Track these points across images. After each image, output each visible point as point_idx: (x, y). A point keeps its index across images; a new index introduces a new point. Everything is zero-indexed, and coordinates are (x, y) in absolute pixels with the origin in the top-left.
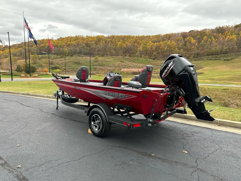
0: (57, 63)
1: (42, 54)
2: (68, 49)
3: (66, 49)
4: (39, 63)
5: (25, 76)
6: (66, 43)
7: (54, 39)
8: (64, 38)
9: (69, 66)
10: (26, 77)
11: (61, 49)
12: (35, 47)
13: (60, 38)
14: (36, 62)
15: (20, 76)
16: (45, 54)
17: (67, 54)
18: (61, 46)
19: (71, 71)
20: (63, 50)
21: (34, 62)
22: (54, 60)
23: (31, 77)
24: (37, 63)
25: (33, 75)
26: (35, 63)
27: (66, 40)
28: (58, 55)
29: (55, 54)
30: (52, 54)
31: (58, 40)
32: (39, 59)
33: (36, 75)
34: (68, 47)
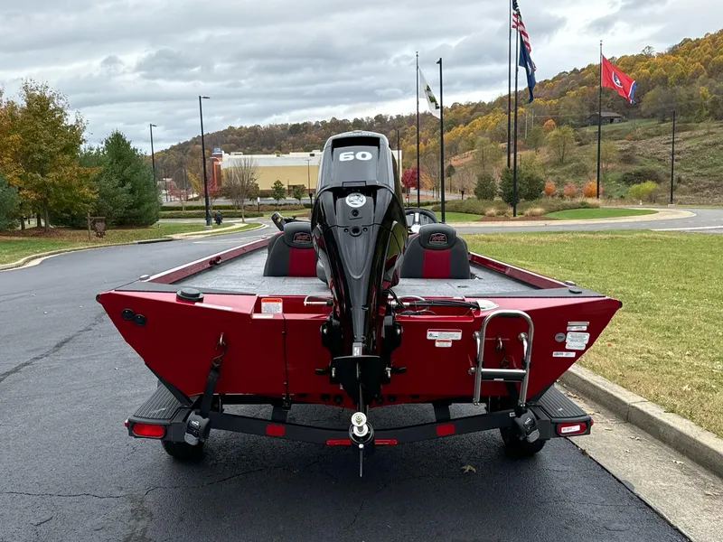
0: (653, 157)
1: (599, 121)
2: (711, 86)
3: (704, 90)
4: (578, 161)
5: (499, 214)
6: (705, 64)
7: (654, 54)
8: (698, 43)
9: (702, 167)
10: (501, 216)
11: (682, 91)
12: (574, 97)
13: (681, 44)
14: (567, 158)
15: (483, 214)
16: (612, 121)
17: (706, 112)
18: (681, 80)
19: (711, 187)
20: (691, 97)
21: (557, 158)
22: (639, 145)
23: (518, 217)
24: (570, 162)
25: (527, 212)
26: (561, 160)
27: (709, 50)
28: (664, 121)
29: (653, 116)
30: (641, 116)
31: (674, 51)
32: (580, 145)
33: (539, 210)
34: (712, 81)
